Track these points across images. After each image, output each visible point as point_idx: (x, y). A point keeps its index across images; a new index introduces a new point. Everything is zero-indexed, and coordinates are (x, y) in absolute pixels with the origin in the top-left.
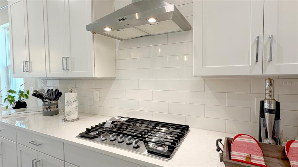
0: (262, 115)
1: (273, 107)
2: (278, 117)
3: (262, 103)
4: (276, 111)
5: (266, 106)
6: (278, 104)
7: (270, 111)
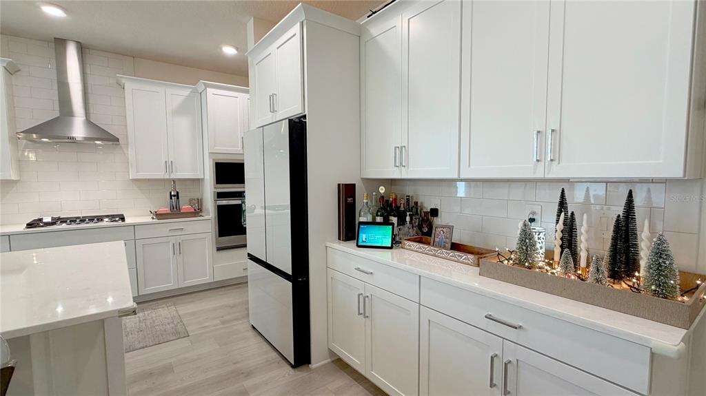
0: (171, 198)
1: (175, 194)
2: (178, 198)
3: (171, 193)
4: (177, 196)
5: (172, 194)
6: (178, 193)
7: (174, 196)
